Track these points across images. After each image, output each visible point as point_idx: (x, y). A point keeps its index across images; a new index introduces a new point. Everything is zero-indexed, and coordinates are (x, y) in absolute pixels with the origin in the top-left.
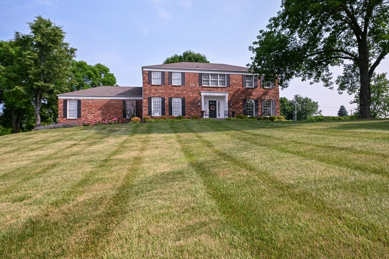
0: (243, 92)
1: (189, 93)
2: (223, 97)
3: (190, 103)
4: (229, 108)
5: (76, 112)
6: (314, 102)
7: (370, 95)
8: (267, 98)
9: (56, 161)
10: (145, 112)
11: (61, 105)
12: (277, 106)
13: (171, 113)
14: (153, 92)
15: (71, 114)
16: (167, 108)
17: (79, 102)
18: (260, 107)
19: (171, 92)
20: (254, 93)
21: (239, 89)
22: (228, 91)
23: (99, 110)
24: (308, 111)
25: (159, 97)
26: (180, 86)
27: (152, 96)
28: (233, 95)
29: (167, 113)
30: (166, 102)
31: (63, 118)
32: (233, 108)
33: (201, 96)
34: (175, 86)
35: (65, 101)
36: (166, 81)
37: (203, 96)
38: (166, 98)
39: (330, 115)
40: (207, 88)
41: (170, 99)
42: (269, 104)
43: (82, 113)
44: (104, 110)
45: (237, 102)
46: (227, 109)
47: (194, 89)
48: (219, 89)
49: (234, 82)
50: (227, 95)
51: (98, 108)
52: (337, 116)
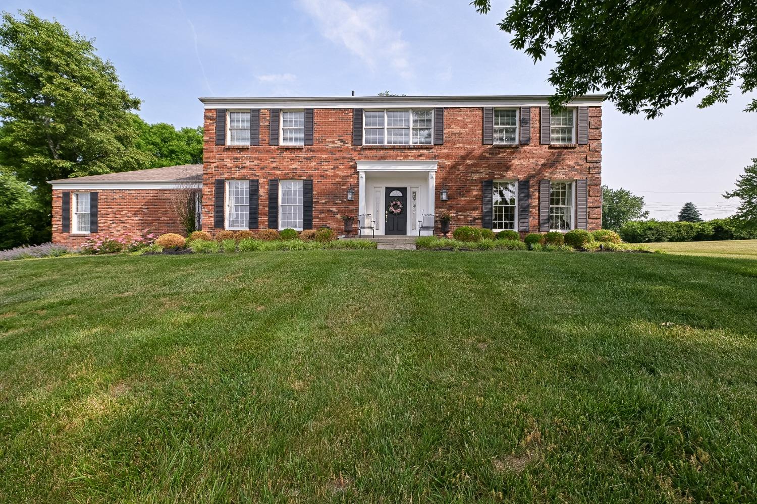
0: (482, 158)
1: (325, 166)
2: (424, 176)
3: (323, 194)
4: (436, 207)
5: (88, 219)
8: (560, 174)
10: (206, 218)
11: (58, 205)
12: (590, 199)
13: (273, 223)
14: (229, 165)
15: (79, 224)
16: (264, 209)
17: (94, 196)
18: (535, 202)
19: (275, 165)
20: (516, 162)
21: (469, 153)
22: (437, 157)
23: (135, 214)
25: (244, 179)
26: (300, 148)
27: (226, 176)
28: (453, 169)
29: (264, 222)
30: (263, 192)
31: (62, 233)
32: (451, 207)
33: (357, 173)
34: (287, 148)
35: (67, 196)
36: (264, 136)
37: (362, 175)
38: (261, 181)
40: (374, 152)
41: (273, 186)
42: (564, 194)
43: (101, 221)
44: (145, 214)
45: (463, 190)
46: (432, 211)
47: (338, 155)
48: (411, 153)
49: (456, 129)
50: (433, 169)
51: (135, 210)
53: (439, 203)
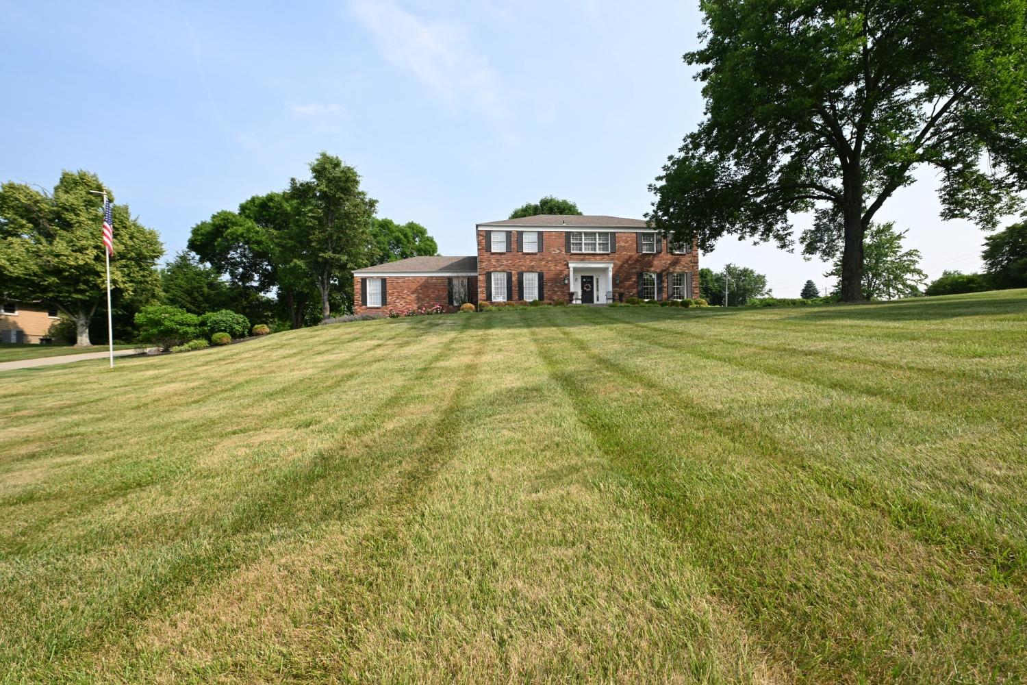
0: (637, 261)
1: (550, 264)
2: (605, 270)
3: (549, 280)
4: (613, 287)
5: (380, 297)
6: (758, 276)
7: (862, 262)
8: (678, 269)
9: (352, 370)
10: (481, 296)
11: (358, 287)
12: (694, 283)
13: (521, 297)
14: (494, 263)
15: (373, 300)
16: (515, 289)
17: (384, 281)
18: (665, 285)
19: (521, 263)
20: (655, 262)
21: (631, 257)
22: (612, 259)
23: (413, 293)
24: (748, 290)
25: (503, 271)
26: (535, 254)
27: (492, 270)
28: (621, 266)
29: (516, 297)
30: (514, 279)
31: (361, 306)
32: (622, 288)
33: (569, 268)
34: (528, 254)
35: (364, 281)
36: (514, 246)
37: (571, 269)
38: (513, 272)
39: (787, 298)
40: (578, 257)
41: (520, 275)
42: (680, 280)
43: (389, 298)
44: (420, 293)
45: (627, 278)
46: (611, 289)
47: (557, 257)
48: (598, 257)
49: (623, 244)
50: (611, 266)
51: (412, 290)
52: (800, 297)
53: (615, 285)
